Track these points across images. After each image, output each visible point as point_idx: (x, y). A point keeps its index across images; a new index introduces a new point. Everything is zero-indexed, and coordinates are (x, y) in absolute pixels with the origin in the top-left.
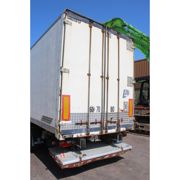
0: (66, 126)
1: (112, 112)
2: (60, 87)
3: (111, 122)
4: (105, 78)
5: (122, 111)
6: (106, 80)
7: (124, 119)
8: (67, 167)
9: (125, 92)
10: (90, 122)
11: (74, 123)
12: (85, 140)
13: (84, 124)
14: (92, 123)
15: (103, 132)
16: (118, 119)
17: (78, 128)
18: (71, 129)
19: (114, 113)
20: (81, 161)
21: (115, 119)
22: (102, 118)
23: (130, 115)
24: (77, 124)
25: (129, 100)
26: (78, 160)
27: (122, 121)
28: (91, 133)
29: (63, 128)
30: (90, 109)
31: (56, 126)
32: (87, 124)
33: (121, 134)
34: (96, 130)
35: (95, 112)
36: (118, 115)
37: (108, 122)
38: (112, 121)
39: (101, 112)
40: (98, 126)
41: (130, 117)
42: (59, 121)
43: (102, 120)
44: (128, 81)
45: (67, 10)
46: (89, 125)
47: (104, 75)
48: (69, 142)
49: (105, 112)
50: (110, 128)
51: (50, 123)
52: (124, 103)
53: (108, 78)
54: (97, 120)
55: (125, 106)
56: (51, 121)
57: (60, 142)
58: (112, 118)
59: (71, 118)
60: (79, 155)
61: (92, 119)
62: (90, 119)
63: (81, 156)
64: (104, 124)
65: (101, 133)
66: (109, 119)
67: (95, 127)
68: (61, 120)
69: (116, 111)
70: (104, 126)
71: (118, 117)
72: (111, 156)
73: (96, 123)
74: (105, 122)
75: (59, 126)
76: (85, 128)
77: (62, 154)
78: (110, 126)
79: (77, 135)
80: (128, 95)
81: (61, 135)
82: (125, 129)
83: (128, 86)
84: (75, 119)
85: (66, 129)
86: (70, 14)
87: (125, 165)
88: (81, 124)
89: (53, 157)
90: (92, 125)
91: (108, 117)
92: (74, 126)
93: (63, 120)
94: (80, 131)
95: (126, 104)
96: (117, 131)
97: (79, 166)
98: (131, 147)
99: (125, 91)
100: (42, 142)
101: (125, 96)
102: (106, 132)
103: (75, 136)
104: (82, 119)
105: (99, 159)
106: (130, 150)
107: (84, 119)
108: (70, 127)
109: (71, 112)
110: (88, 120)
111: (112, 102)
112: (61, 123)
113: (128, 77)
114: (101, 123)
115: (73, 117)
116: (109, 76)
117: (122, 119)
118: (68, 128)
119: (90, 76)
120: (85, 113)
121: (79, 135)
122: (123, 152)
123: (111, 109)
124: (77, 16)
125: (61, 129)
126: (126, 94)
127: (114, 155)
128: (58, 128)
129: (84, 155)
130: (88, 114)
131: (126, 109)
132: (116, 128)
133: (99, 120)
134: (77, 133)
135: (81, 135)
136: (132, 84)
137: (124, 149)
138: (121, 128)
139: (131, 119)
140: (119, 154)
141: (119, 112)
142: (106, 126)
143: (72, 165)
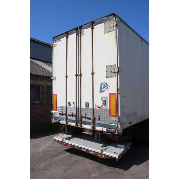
1: (87, 108)
3: (86, 118)
5: (100, 108)
9: (103, 86)
14: (69, 115)
20: (63, 142)
22: (76, 112)
23: (112, 114)
25: (110, 94)
26: (61, 140)
27: (99, 119)
30: (68, 104)
34: (72, 121)
35: (72, 106)
37: (82, 117)
41: (112, 116)
43: (77, 114)
44: (107, 71)
45: (54, 38)
52: (101, 99)
53: (81, 75)
54: (73, 113)
55: (103, 103)
64: (79, 118)
67: (72, 119)
68: (53, 110)
69: (91, 107)
70: (79, 120)
72: (88, 151)
73: (72, 116)
76: (65, 118)
80: (108, 88)
81: (53, 120)
82: (105, 129)
83: (107, 77)
86: (55, 39)
88: (63, 114)
94: (62, 120)
95: (104, 100)
99: (103, 84)
101: (103, 90)
105: (77, 148)
110: (66, 113)
113: (107, 66)
114: (76, 116)
116: (82, 73)
117: (99, 116)
123: (85, 105)
124: (58, 37)
125: (53, 116)
126: (104, 87)
129: (69, 139)
130: (66, 107)
131: (104, 106)
132: (92, 125)
135: (63, 123)
136: (114, 74)
137: (104, 153)
138: (97, 126)
139: (114, 119)
140: (97, 154)
141: (95, 108)
142: (81, 120)
143: (58, 141)
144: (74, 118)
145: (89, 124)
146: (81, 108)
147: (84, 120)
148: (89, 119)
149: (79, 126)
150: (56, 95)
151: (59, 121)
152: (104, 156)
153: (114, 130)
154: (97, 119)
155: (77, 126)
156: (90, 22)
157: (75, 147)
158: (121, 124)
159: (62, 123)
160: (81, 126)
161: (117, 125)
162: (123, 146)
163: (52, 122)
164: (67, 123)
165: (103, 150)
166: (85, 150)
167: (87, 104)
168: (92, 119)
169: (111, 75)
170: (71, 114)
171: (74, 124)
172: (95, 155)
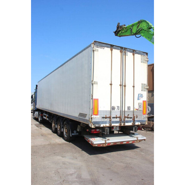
0: (96, 119)
2: (92, 93)
3: (128, 118)
4: (123, 86)
5: (137, 110)
6: (124, 87)
7: (138, 116)
8: (96, 145)
9: (140, 96)
10: (112, 117)
11: (101, 117)
12: (108, 129)
13: (108, 118)
14: (113, 118)
15: (121, 124)
16: (133, 116)
17: (104, 121)
18: (99, 121)
19: (130, 111)
20: (106, 143)
21: (131, 116)
22: (121, 115)
23: (144, 113)
24: (103, 118)
25: (143, 101)
26: (104, 142)
27: (137, 117)
28: (113, 125)
29: (94, 120)
30: (112, 108)
31: (89, 119)
32: (110, 118)
33: (136, 127)
34: (116, 122)
35: (116, 110)
36: (133, 113)
37: (125, 117)
38: (129, 116)
39: (120, 110)
40: (118, 120)
41: (144, 114)
42: (92, 116)
43: (121, 116)
44: (142, 87)
45: (95, 42)
46: (112, 118)
47: (122, 84)
48: (98, 130)
49: (123, 110)
50: (127, 122)
51: (85, 117)
52: (139, 104)
53: (125, 86)
54: (117, 115)
55: (140, 107)
56: (86, 116)
57: (92, 130)
58: (128, 115)
59: (99, 114)
60: (104, 139)
61: (114, 115)
62: (112, 115)
63: (106, 140)
64: (123, 119)
65: (120, 125)
66: (126, 115)
67: (116, 120)
68: (93, 115)
69: (132, 109)
70: (123, 120)
71: (134, 114)
72: (128, 142)
73: (116, 118)
74: (123, 117)
75: (92, 118)
76: (109, 120)
77: (93, 138)
78: (127, 120)
79: (103, 125)
80: (142, 97)
81: (93, 125)
82: (140, 124)
83: (142, 91)
84: (102, 114)
85: (96, 121)
87: (140, 151)
88: (106, 118)
89: (87, 140)
90: (113, 119)
91: (125, 114)
92: (101, 119)
93: (94, 115)
94: (105, 123)
96: (133, 124)
97: (104, 146)
98: (145, 138)
100: (78, 134)
101: (139, 98)
102: (124, 125)
103: (102, 126)
104: (107, 114)
105: (119, 143)
106: (145, 140)
107: (108, 115)
108: (99, 120)
109: (99, 110)
110: (111, 116)
111: (129, 103)
112: (92, 117)
113: (142, 84)
114: (120, 118)
115: (100, 113)
116: (126, 84)
117: (137, 115)
118: (97, 120)
119: (112, 86)
120: (108, 111)
121: (104, 125)
122: (138, 141)
125: (93, 121)
126: (140, 97)
127: (131, 142)
128: (91, 120)
129: (108, 140)
130: (111, 111)
131: (140, 109)
132: (132, 122)
133: (118, 116)
134: (103, 124)
135: (106, 125)
137: (139, 139)
138: (136, 122)
139: (145, 116)
140: (134, 142)
141: (134, 110)
142: (124, 120)
143: (100, 145)
145: (130, 121)
146: (125, 111)
147: (126, 119)
148: (131, 118)
153: (145, 122)
157: (118, 143)
166: (125, 143)
167: (129, 108)
168: (133, 118)
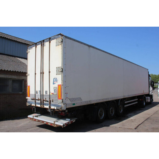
1: (46, 94)
3: (46, 101)
5: (53, 94)
9: (55, 80)
17: (32, 101)
23: (59, 98)
25: (58, 85)
30: (36, 92)
34: (38, 104)
35: (38, 94)
44: (56, 71)
50: (46, 105)
53: (43, 73)
54: (39, 98)
55: (55, 91)
62: (36, 97)
80: (57, 81)
83: (56, 74)
86: (29, 47)
88: (33, 99)
91: (44, 97)
94: (33, 103)
95: (55, 89)
99: (55, 79)
101: (54, 82)
109: (30, 93)
112: (27, 98)
124: (31, 46)
130: (35, 94)
131: (55, 93)
136: (60, 72)
137: (56, 123)
138: (52, 106)
139: (60, 101)
140: (52, 124)
141: (50, 94)
142: (43, 103)
143: (31, 118)
144: (39, 102)
146: (43, 95)
147: (45, 102)
148: (48, 101)
149: (42, 107)
150: (29, 86)
151: (31, 104)
152: (55, 125)
153: (60, 108)
154: (52, 101)
155: (41, 106)
156: (49, 38)
157: (40, 121)
158: (64, 104)
159: (33, 105)
160: (43, 107)
161: (61, 105)
162: (69, 120)
163: (27, 105)
164: (36, 105)
165: (55, 122)
167: (46, 92)
168: (49, 101)
169: (59, 73)
170: (37, 99)
171: (39, 106)
172: (51, 125)
